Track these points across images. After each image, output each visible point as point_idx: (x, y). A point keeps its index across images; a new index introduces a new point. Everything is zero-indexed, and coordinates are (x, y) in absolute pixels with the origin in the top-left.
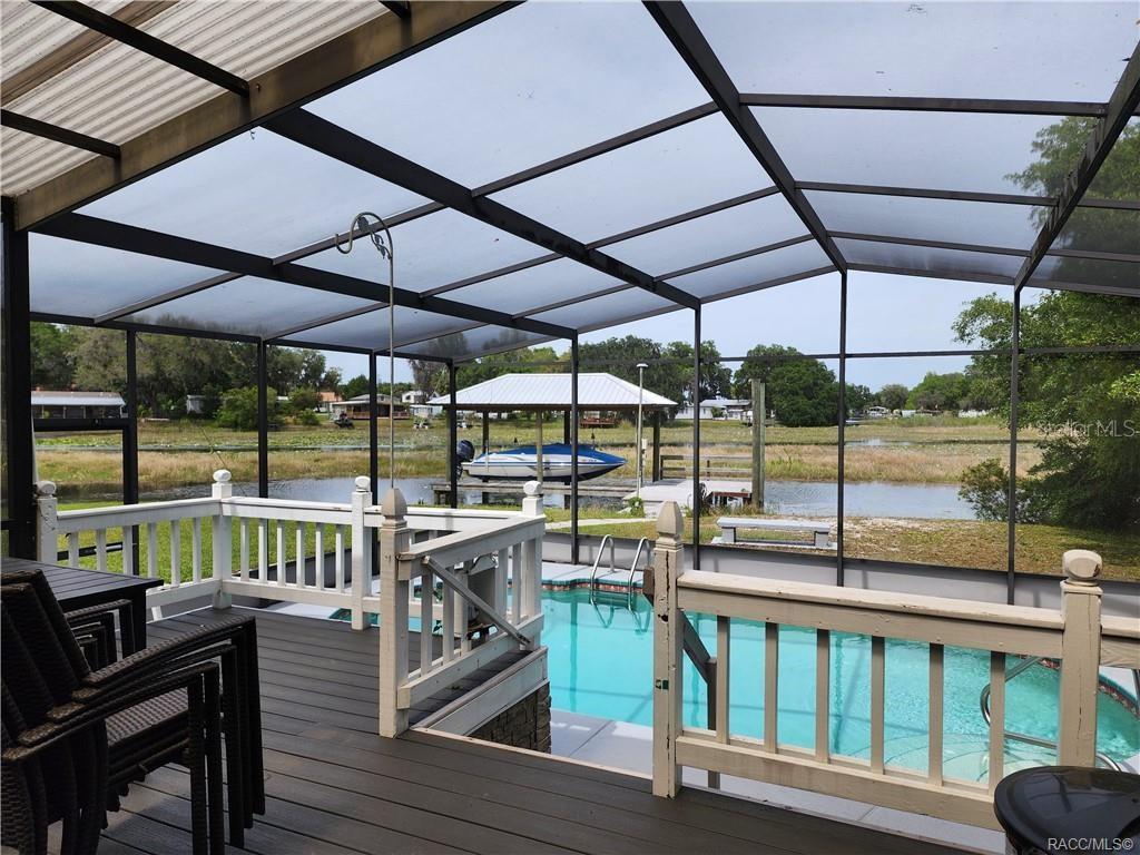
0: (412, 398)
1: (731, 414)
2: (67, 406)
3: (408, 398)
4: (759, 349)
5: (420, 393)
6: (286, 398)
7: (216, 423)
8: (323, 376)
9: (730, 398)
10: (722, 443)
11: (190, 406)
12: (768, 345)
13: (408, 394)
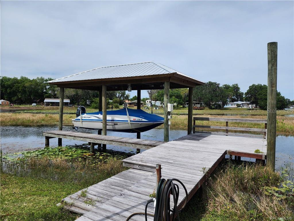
0: (148, 101)
1: (243, 106)
2: (56, 102)
3: (147, 102)
4: (253, 85)
5: (150, 100)
6: (112, 101)
7: (91, 107)
8: (125, 96)
9: (243, 101)
10: (240, 115)
11: (88, 103)
12: (256, 84)
13: (147, 101)
